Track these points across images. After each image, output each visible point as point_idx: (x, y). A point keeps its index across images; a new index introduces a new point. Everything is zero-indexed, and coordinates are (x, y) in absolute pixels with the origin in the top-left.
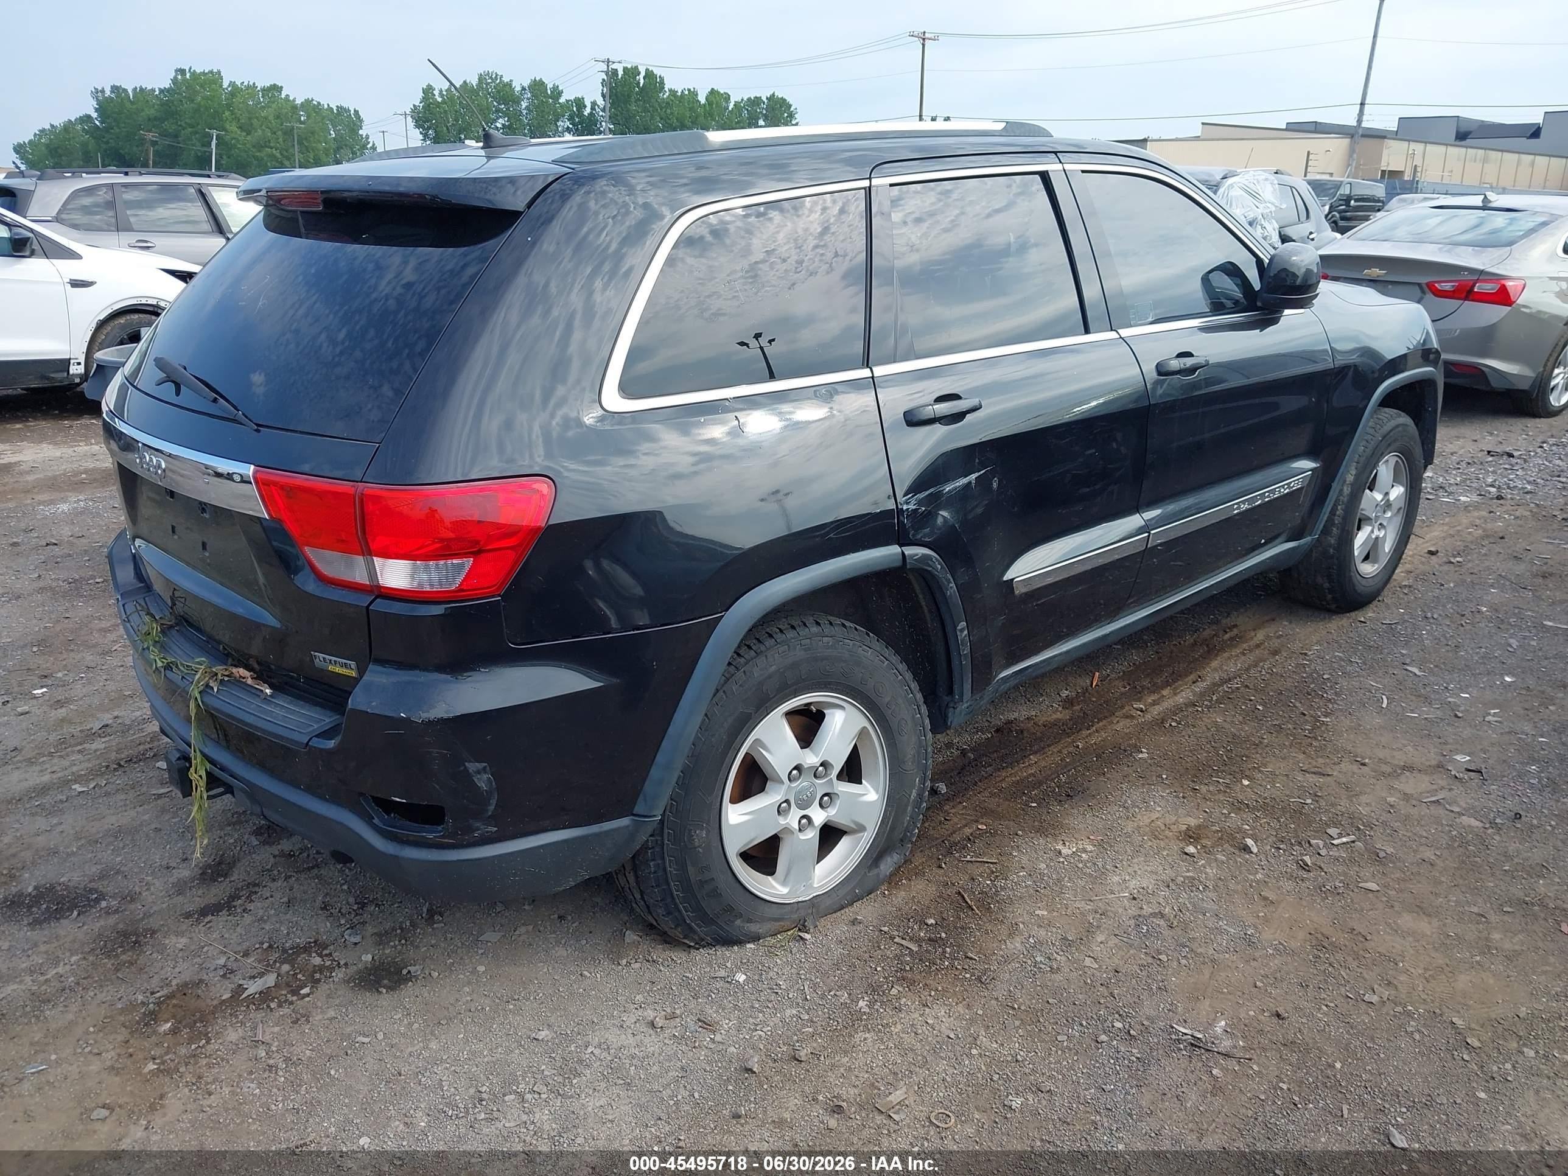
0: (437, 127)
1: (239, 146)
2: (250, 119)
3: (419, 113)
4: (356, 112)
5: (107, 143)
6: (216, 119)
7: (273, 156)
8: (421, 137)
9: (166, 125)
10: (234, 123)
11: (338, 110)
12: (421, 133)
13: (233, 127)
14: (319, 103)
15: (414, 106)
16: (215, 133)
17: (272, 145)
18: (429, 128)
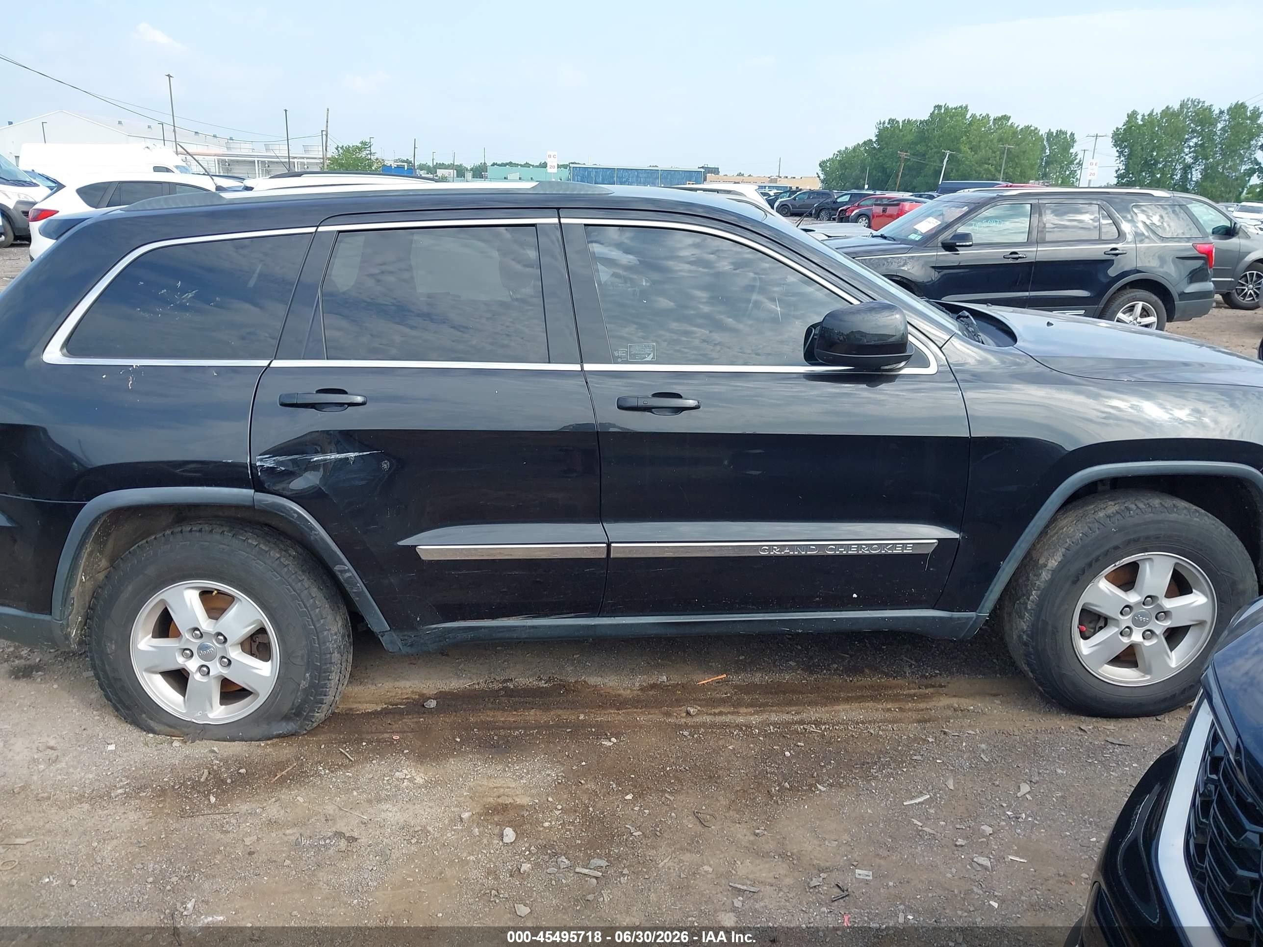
0: (1133, 146)
1: (967, 163)
2: (980, 142)
3: (1119, 135)
4: (1072, 134)
5: (878, 159)
6: (953, 142)
7: (988, 170)
8: (1117, 154)
9: (919, 147)
10: (967, 146)
11: (1057, 133)
12: (1117, 151)
13: (965, 148)
14: (1036, 129)
15: (1117, 128)
16: (948, 152)
17: (990, 162)
18: (1126, 147)
